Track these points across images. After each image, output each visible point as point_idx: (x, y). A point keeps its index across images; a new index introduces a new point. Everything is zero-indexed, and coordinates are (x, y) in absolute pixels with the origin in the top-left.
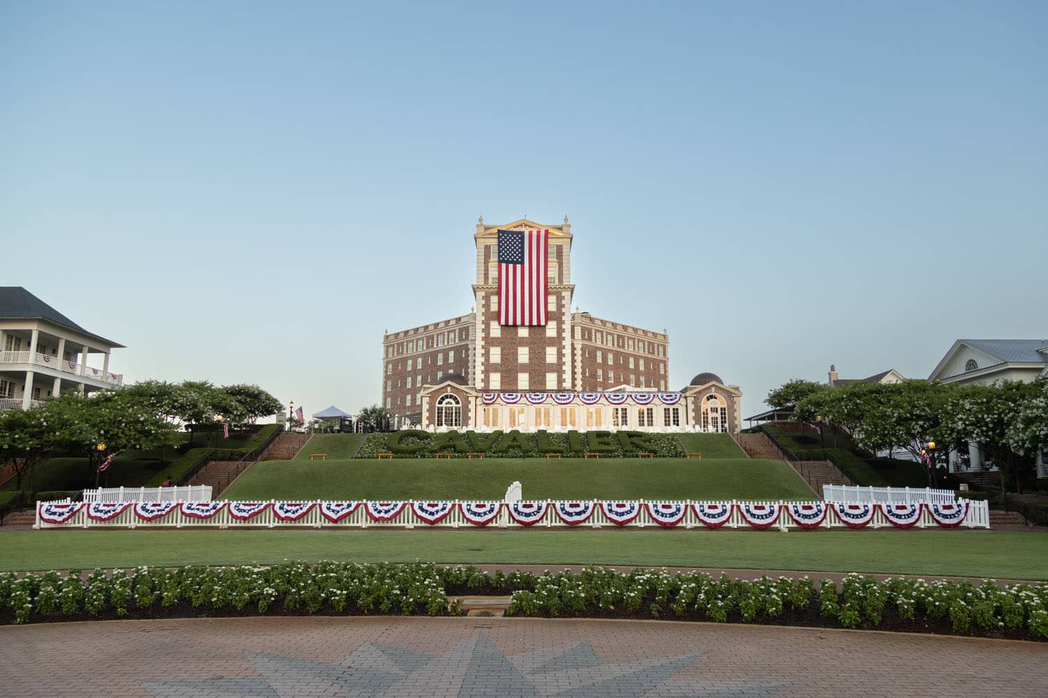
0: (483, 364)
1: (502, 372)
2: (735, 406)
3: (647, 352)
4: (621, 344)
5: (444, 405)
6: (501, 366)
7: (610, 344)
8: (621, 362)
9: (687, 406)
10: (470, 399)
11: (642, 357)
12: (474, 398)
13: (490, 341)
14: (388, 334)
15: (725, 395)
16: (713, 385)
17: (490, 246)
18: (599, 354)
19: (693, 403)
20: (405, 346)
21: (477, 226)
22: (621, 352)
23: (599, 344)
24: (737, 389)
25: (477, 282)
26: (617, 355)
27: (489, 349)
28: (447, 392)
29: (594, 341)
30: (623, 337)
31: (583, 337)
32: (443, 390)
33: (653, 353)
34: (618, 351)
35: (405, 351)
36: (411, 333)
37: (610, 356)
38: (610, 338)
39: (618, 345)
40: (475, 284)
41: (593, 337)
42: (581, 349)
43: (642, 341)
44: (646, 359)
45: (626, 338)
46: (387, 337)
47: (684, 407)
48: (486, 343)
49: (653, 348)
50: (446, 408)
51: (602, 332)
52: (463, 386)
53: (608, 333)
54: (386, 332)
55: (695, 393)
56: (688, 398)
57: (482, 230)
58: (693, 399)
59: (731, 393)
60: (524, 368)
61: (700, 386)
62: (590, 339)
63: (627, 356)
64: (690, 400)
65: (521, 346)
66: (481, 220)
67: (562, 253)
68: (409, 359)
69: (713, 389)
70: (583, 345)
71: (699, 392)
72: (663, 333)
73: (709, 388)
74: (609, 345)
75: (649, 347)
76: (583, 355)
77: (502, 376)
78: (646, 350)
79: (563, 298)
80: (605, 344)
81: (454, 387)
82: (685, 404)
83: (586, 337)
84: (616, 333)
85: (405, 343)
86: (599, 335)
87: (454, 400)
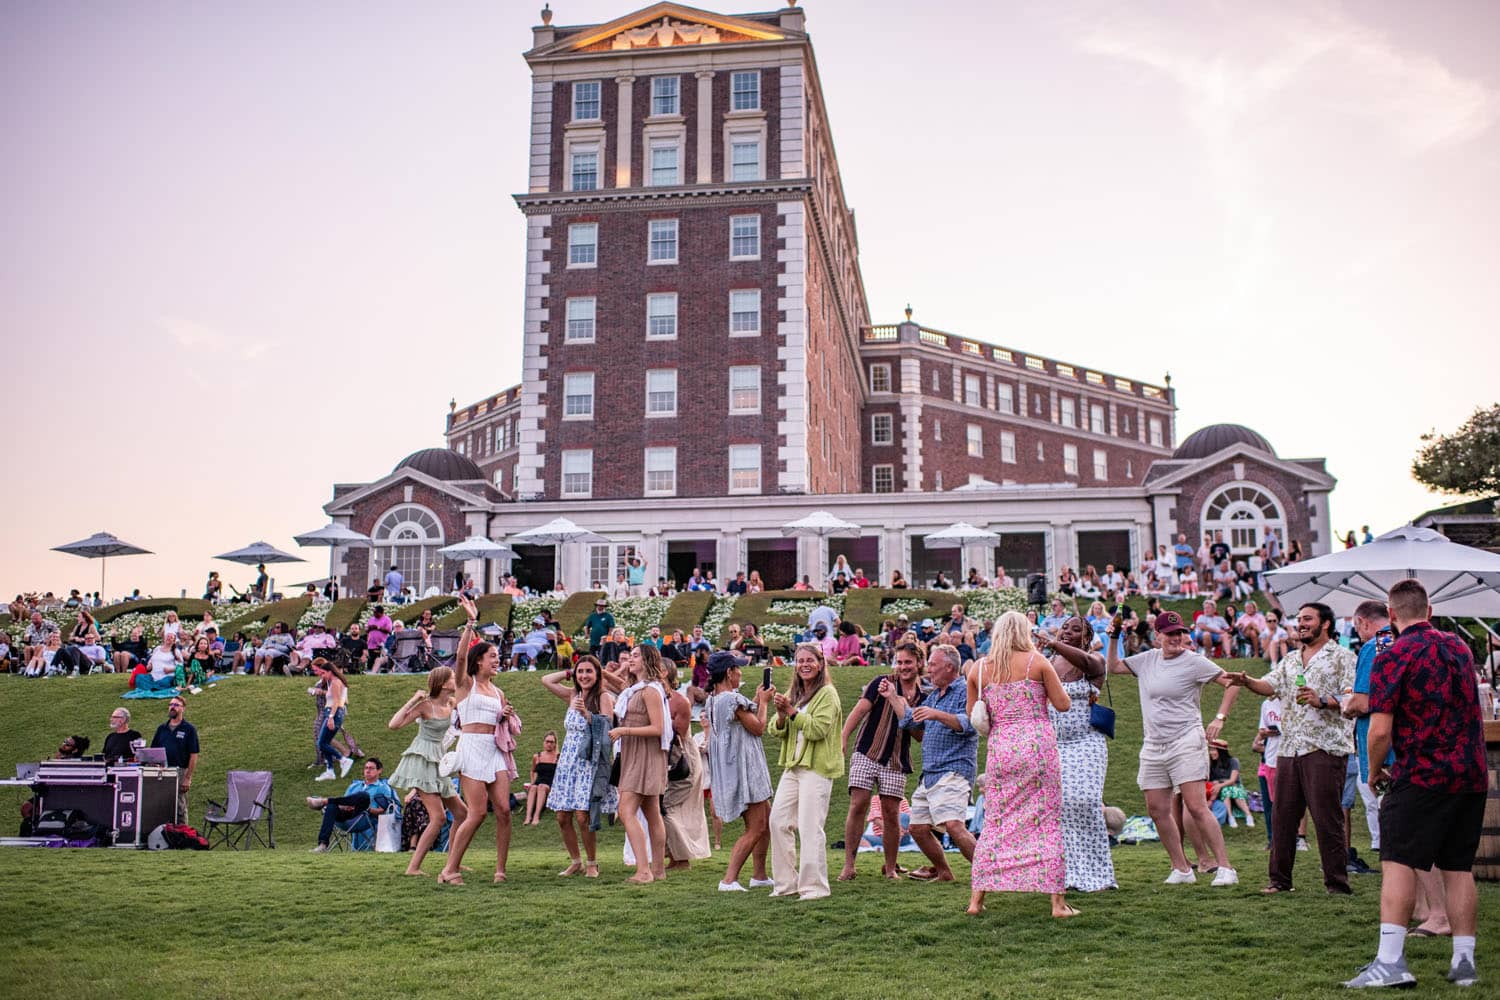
0: (541, 424)
1: (595, 446)
2: (1315, 523)
3: (1114, 433)
4: (1038, 411)
5: (393, 540)
6: (595, 428)
7: (1006, 409)
8: (1041, 458)
9: (1152, 526)
10: (470, 520)
11: (1101, 446)
12: (483, 518)
13: (561, 358)
14: (456, 410)
15: (1280, 487)
16: (1239, 457)
17: (570, 84)
18: (974, 433)
19: (1173, 515)
20: (489, 436)
21: (536, 30)
22: (1037, 430)
23: (973, 404)
24: (1318, 465)
25: (531, 187)
26: (1025, 436)
27: (561, 381)
28: (402, 501)
29: (958, 399)
30: (1045, 392)
31: (926, 388)
32: (391, 496)
33: (1134, 436)
34: (1029, 428)
35: (488, 448)
36: (502, 401)
37: (1007, 439)
38: (1005, 392)
39: (1031, 413)
40: (525, 191)
41: (957, 386)
42: (922, 419)
43: (1098, 402)
44: (1113, 452)
45: (1054, 395)
46: (453, 418)
47: (1146, 531)
48: (550, 363)
49: (1134, 423)
50: (400, 548)
51: (982, 377)
52: (448, 483)
53: (999, 380)
54: (453, 405)
55: (1178, 484)
56: (1157, 502)
57: (549, 39)
58: (1172, 503)
59: (1299, 480)
60: (662, 434)
61: (1195, 461)
62: (947, 392)
63: (1056, 442)
64: (1164, 507)
65: (652, 367)
66: (546, 14)
67: (778, 89)
68: (498, 468)
69: (1239, 469)
70: (925, 408)
71: (1194, 480)
72: (1164, 385)
73: (1227, 465)
74: (1001, 411)
75: (1120, 419)
76: (926, 435)
77: (596, 460)
78: (1114, 427)
79: (782, 221)
80: (991, 406)
81: (423, 486)
82: (1147, 519)
83: (936, 388)
84: (1024, 377)
85: (489, 430)
86: (973, 384)
87: (423, 525)
